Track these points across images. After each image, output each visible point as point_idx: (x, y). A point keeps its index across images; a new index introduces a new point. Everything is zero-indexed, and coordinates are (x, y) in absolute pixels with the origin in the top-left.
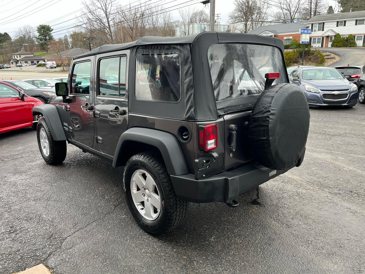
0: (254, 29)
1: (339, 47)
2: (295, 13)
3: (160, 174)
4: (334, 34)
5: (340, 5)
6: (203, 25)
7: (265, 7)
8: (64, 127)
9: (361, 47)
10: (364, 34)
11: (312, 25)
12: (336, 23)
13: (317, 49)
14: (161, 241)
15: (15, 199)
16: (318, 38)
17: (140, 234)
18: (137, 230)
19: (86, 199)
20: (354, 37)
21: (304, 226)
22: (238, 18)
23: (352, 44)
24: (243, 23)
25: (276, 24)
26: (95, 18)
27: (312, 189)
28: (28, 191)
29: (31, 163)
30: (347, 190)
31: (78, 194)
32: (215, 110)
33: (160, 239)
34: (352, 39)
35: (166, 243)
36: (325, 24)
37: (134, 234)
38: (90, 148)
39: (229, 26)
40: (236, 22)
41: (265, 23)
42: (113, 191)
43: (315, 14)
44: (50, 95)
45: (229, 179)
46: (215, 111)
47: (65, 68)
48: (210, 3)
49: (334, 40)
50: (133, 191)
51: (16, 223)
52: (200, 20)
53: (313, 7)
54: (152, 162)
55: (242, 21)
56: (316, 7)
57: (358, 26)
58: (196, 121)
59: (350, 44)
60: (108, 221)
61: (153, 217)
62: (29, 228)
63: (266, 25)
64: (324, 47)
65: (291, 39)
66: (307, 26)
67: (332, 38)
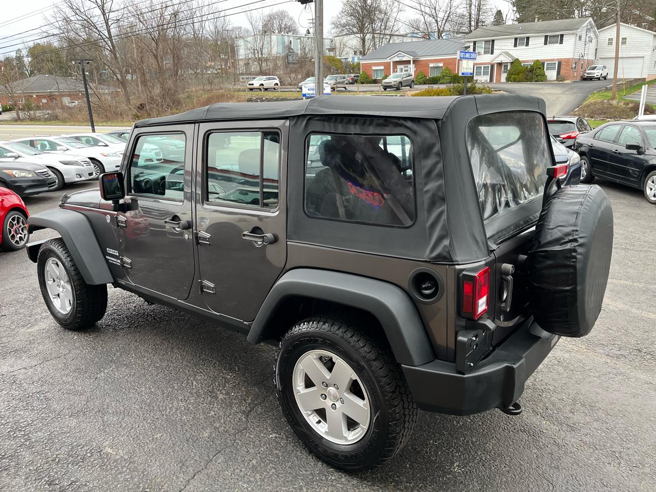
0: (378, 48)
1: (519, 81)
2: (444, 22)
3: (372, 361)
4: (510, 60)
5: (515, 9)
6: (286, 38)
7: (395, 10)
8: (107, 257)
9: (554, 81)
10: (558, 59)
11: (475, 43)
12: (513, 41)
13: (486, 86)
14: (365, 482)
15: (28, 416)
16: (484, 67)
17: (321, 472)
18: (312, 464)
19: (180, 402)
20: (543, 64)
21: (595, 425)
22: (347, 27)
23: (539, 77)
24: (359, 35)
25: (414, 40)
26: (81, 19)
27: (576, 350)
28: (49, 395)
29: (28, 328)
30: (632, 348)
31: (160, 395)
32: (484, 240)
33: (362, 479)
34: (540, 68)
35: (377, 486)
36: (495, 42)
37: (309, 473)
38: (179, 301)
39: (332, 41)
40: (344, 33)
41: (396, 38)
42: (227, 381)
43: (477, 26)
44: (17, 176)
45: (515, 366)
46: (483, 242)
47: (21, 114)
48: (314, 3)
49: (510, 69)
50: (298, 388)
51: (56, 473)
52: (280, 28)
53: (473, 12)
54: (351, 337)
55: (354, 33)
56: (479, 13)
57: (549, 46)
58: (455, 263)
59: (537, 76)
60: (246, 450)
61: (349, 439)
62: (88, 482)
63: (397, 41)
64: (495, 82)
65: (442, 67)
66: (466, 45)
67: (507, 66)
